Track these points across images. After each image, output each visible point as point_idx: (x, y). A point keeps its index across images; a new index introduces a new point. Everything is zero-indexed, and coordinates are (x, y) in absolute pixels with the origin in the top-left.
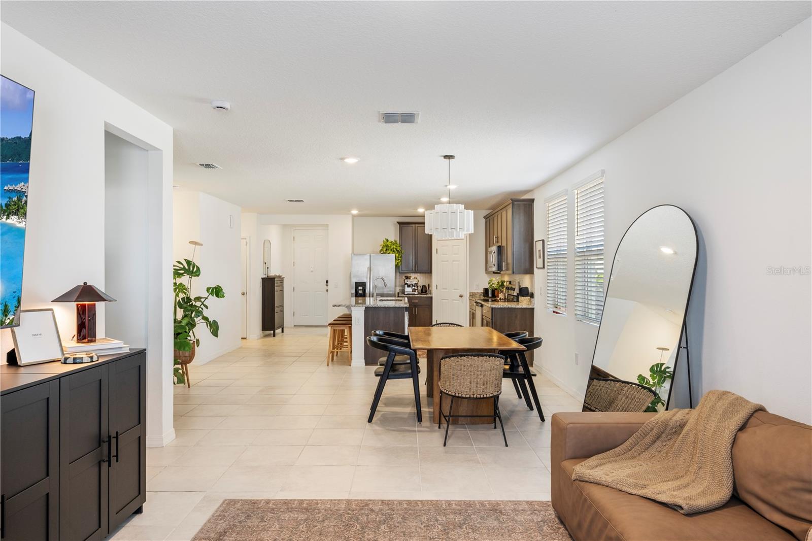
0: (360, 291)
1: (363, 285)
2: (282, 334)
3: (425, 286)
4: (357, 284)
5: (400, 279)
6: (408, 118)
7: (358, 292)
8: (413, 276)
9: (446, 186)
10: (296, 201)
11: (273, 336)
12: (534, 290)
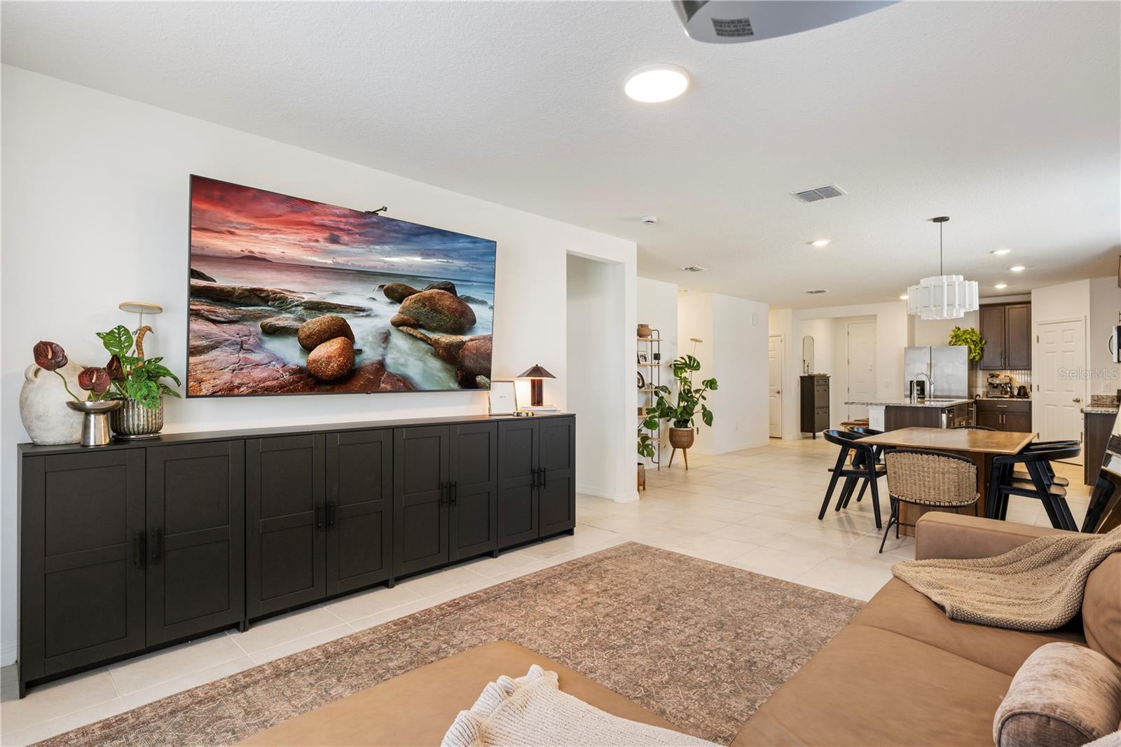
1: (921, 384)
3: (1023, 387)
4: (913, 383)
5: (983, 377)
6: (829, 192)
8: (1002, 373)
9: (992, 252)
10: (816, 292)
11: (812, 438)
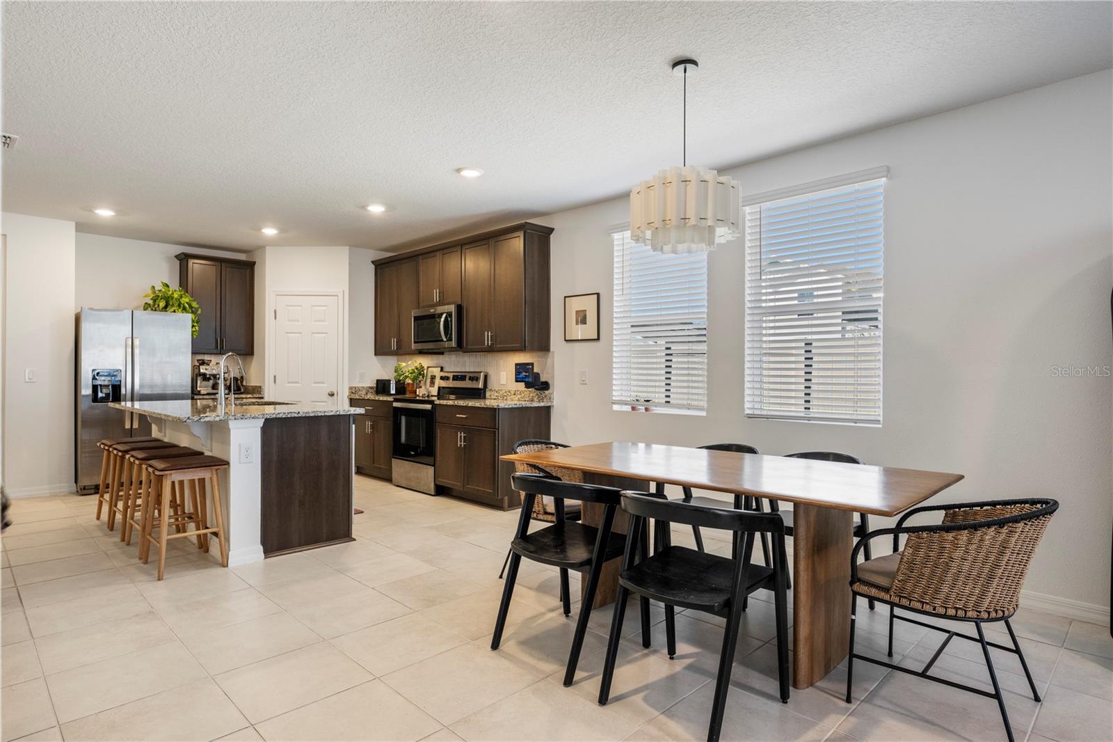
8: (214, 359)
12: (553, 377)
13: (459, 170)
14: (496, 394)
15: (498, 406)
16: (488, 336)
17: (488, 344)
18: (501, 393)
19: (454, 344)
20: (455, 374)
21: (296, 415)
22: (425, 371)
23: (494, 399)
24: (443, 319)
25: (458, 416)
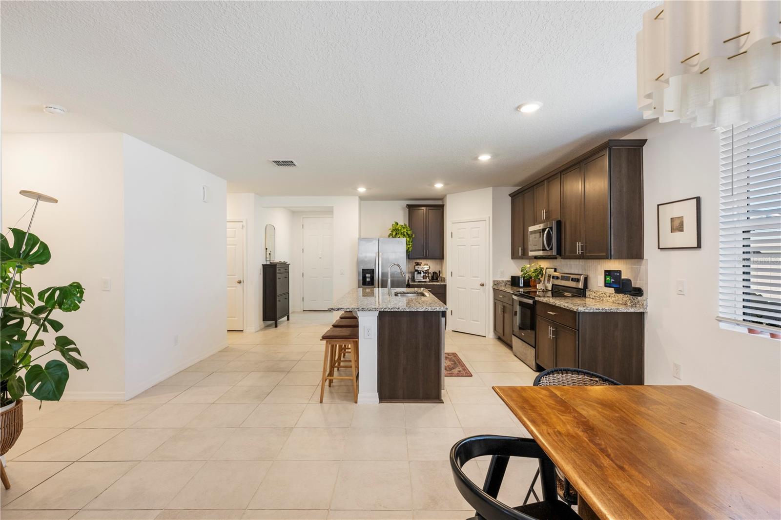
0: (368, 279)
1: (372, 272)
2: (287, 322)
3: (436, 273)
4: (365, 272)
5: (409, 265)
7: (366, 279)
8: (423, 262)
11: (274, 326)
12: (647, 284)
13: (519, 107)
14: (594, 295)
15: (577, 310)
16: (579, 245)
17: (579, 253)
18: (598, 294)
19: (554, 253)
20: (562, 275)
21: (397, 310)
22: (544, 271)
23: (593, 298)
24: (546, 232)
25: (548, 312)
